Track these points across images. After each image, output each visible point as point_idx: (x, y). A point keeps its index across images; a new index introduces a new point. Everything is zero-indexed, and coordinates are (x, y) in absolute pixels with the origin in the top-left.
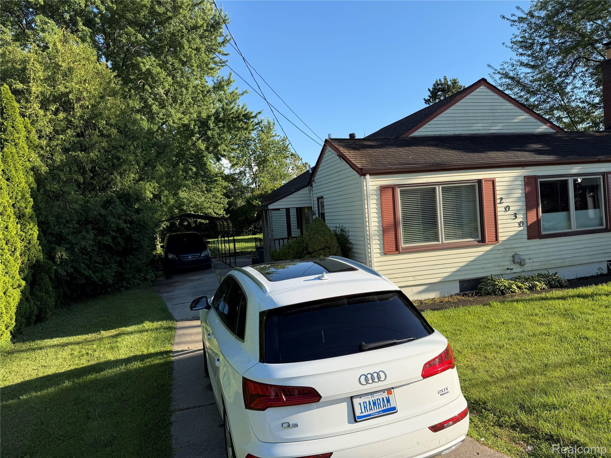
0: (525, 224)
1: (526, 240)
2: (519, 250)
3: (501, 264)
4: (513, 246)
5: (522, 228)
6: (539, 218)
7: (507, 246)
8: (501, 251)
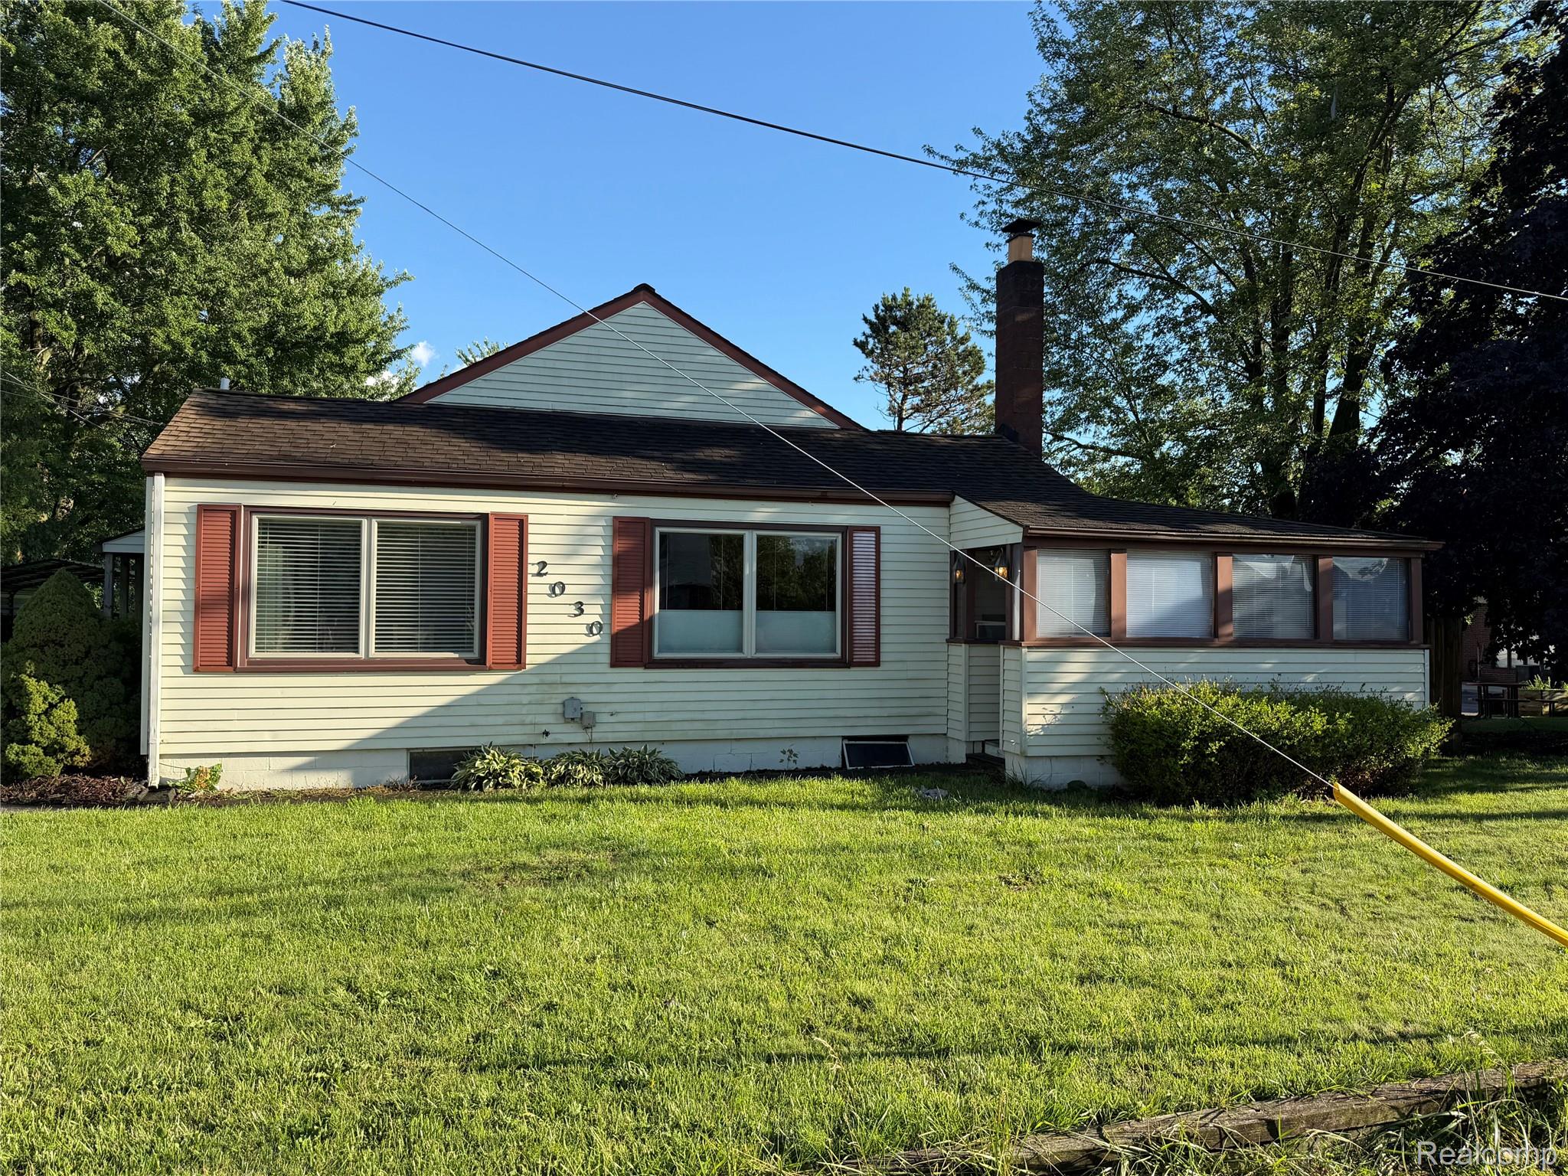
0: (606, 630)
1: (606, 668)
2: (583, 689)
4: (566, 679)
5: (597, 638)
6: (646, 617)
7: (549, 679)
8: (533, 689)
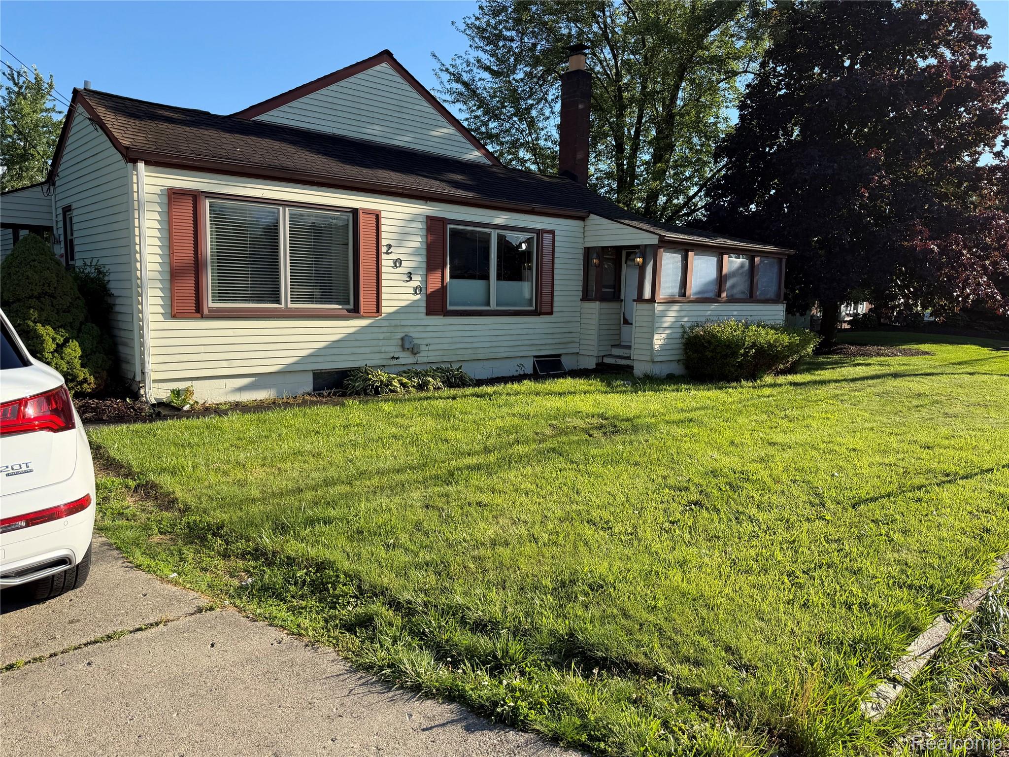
0: (424, 291)
1: (423, 316)
2: (412, 329)
3: (383, 349)
4: (403, 323)
5: (418, 297)
6: (445, 284)
7: (394, 323)
8: (385, 329)
